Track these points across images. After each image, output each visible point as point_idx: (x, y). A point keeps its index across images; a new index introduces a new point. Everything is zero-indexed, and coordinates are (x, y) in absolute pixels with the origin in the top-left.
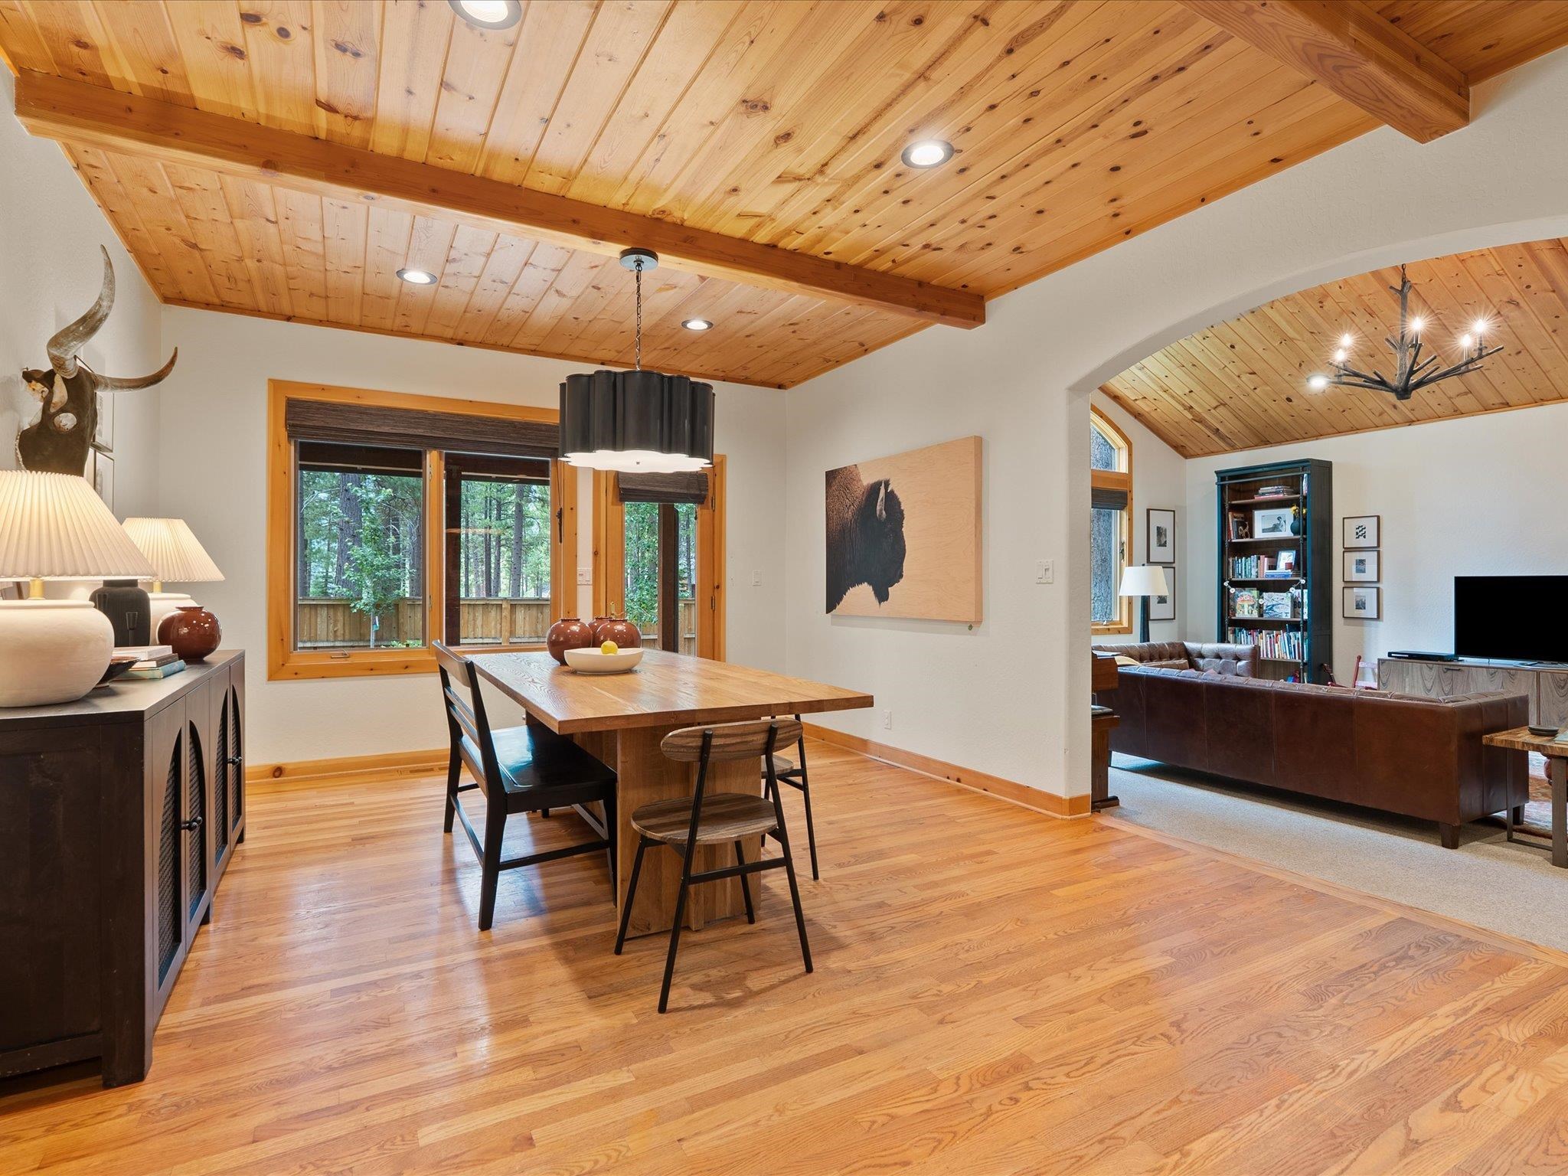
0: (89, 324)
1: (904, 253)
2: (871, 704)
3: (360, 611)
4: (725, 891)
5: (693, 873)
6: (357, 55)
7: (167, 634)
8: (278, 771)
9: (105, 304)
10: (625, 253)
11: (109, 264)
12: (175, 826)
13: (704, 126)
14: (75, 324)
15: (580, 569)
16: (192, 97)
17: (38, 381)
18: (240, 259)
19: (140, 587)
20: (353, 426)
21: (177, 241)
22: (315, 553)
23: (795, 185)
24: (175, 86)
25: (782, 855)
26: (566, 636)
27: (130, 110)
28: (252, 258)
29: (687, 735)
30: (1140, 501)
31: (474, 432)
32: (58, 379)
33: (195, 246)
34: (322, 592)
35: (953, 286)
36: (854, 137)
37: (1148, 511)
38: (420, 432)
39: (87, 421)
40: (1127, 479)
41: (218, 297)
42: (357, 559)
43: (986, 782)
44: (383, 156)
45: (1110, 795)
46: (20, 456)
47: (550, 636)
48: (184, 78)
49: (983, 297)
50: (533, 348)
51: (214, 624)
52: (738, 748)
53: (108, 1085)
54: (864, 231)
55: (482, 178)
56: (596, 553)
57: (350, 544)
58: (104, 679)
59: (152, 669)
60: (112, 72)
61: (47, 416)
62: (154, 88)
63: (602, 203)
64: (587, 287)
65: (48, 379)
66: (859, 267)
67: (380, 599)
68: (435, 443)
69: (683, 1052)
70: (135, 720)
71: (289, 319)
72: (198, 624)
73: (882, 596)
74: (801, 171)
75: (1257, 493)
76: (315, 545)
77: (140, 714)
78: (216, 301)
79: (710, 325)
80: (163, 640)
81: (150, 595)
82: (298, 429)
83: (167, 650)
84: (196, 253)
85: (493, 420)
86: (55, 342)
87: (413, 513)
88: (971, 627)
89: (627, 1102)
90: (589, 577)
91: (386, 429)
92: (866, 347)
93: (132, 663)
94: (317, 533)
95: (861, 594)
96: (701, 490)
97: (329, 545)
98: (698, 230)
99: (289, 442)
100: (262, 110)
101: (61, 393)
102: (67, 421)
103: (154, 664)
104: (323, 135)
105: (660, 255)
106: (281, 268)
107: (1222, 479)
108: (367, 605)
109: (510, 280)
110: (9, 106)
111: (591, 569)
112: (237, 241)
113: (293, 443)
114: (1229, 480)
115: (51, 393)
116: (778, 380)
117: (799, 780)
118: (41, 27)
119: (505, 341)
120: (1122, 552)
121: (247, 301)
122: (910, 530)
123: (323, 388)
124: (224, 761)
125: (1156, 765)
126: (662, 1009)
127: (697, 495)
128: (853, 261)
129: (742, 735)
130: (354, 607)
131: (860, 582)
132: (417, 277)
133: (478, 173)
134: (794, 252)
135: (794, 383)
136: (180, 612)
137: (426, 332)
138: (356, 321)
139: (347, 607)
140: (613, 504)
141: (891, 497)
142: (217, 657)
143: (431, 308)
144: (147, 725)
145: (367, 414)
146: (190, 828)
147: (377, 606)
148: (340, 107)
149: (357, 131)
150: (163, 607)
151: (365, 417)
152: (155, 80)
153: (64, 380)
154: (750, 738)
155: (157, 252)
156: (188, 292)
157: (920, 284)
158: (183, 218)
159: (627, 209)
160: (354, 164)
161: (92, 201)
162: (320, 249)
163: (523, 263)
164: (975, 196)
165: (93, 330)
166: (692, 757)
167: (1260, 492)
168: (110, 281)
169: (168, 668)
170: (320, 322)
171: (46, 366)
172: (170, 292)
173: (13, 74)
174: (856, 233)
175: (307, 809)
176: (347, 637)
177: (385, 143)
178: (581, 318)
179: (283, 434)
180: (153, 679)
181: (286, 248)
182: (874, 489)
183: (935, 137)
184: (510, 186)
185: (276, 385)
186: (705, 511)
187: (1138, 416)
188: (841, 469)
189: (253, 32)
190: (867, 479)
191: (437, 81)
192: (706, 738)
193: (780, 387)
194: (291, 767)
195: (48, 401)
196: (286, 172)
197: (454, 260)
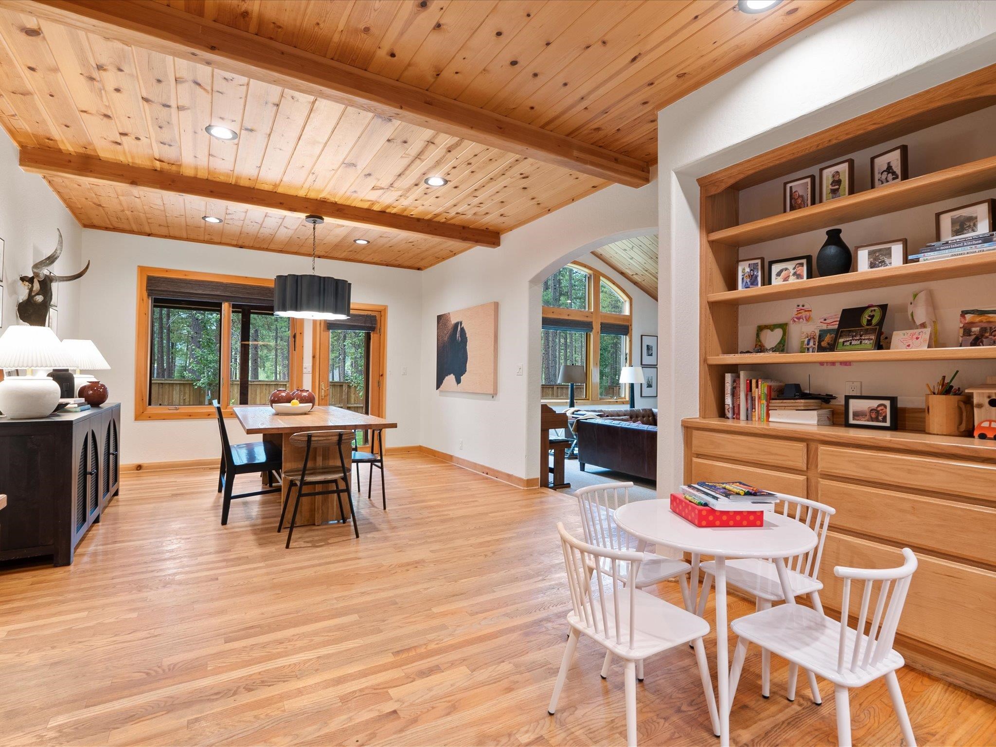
0: (51, 260)
1: (449, 216)
2: (396, 427)
3: (199, 387)
4: (333, 508)
5: (303, 492)
6: (170, 145)
7: (82, 393)
8: (139, 467)
9: (58, 252)
10: (307, 217)
11: (61, 236)
12: (84, 473)
13: (331, 171)
14: (45, 259)
15: (305, 365)
16: (98, 156)
17: (27, 281)
18: (123, 211)
19: (70, 372)
20: (182, 290)
21: (91, 203)
22: (179, 351)
23: (381, 191)
24: (89, 152)
25: (345, 488)
26: (279, 398)
27: (70, 162)
28: (129, 210)
29: (301, 435)
30: (636, 330)
31: (248, 293)
32: (36, 281)
33: (100, 205)
34: (181, 376)
35: (481, 228)
36: (400, 175)
37: (642, 336)
38: (218, 293)
39: (48, 298)
40: (629, 319)
41: (112, 225)
42: (199, 357)
43: (497, 473)
44: (187, 177)
45: (565, 483)
46: (18, 314)
47: (271, 398)
48: (95, 150)
49: (499, 233)
50: (280, 249)
51: (105, 389)
52: (326, 441)
53: (56, 566)
54: (423, 207)
55: (235, 185)
56: (314, 357)
57: (193, 347)
58: (55, 411)
59: (75, 407)
60: (62, 147)
61: (30, 296)
62: (82, 153)
63: (295, 195)
64: (299, 225)
65: (31, 280)
66: (430, 220)
67: (212, 381)
68: (227, 299)
69: (288, 559)
70: (70, 424)
71: (149, 235)
72: (97, 389)
73: (458, 381)
74: (383, 186)
76: (179, 346)
77: (72, 422)
78: (111, 227)
79: (368, 242)
80: (80, 396)
81: (74, 376)
82: (153, 292)
83: (83, 400)
84: (100, 208)
85: (258, 287)
86: (36, 266)
87: (238, 328)
88: (493, 397)
89: (258, 570)
90: (310, 369)
91: (200, 292)
92: (454, 253)
93: (67, 404)
94: (180, 339)
95: (450, 379)
96: (372, 324)
97: (187, 346)
98: (344, 205)
99: (148, 298)
100: (130, 160)
101: (37, 286)
102: (39, 298)
103: (76, 405)
104: (159, 169)
105: (325, 218)
106: (144, 215)
108: (203, 384)
109: (260, 222)
110: (17, 162)
111: (311, 365)
112: (121, 204)
113: (150, 298)
115: (32, 286)
116: (417, 265)
117: (379, 464)
118: (32, 134)
119: (266, 246)
120: (626, 359)
121: (127, 227)
122: (470, 347)
123: (167, 271)
124: (108, 453)
125: (609, 471)
126: (287, 547)
127: (371, 327)
128: (427, 218)
129: (326, 436)
130: (196, 385)
131: (450, 374)
132: (212, 220)
133: (233, 183)
134: (395, 214)
135: (426, 267)
136: (89, 384)
137: (223, 242)
138: (185, 236)
139: (191, 385)
140: (323, 331)
141: (462, 329)
142: (105, 405)
143: (223, 232)
144: (74, 426)
145: (190, 284)
146: (91, 474)
147: (210, 384)
148: (165, 160)
149: (174, 168)
150: (80, 381)
151: (189, 285)
152: (82, 150)
153: (39, 281)
154: (330, 438)
155: (80, 207)
156: (96, 222)
157: (464, 228)
158: (94, 195)
159: (307, 197)
160: (173, 181)
161: (50, 189)
162: (163, 209)
163: (264, 216)
164: (469, 195)
165: (53, 262)
166: (304, 445)
168: (61, 243)
169: (82, 407)
170: (165, 237)
171: (31, 275)
172: (87, 222)
173: (19, 148)
174: (421, 208)
175: (151, 483)
176: (191, 403)
177: (188, 172)
178: (301, 238)
179: (145, 294)
180: (76, 412)
181: (145, 207)
182: (456, 325)
183: (436, 175)
184: (249, 188)
185: (142, 269)
186: (375, 335)
187: (635, 283)
188: (443, 315)
189: (124, 138)
190: (453, 321)
191: (207, 154)
192: (310, 437)
193: (419, 269)
194: (146, 465)
195: (31, 290)
196: (141, 186)
197: (230, 214)
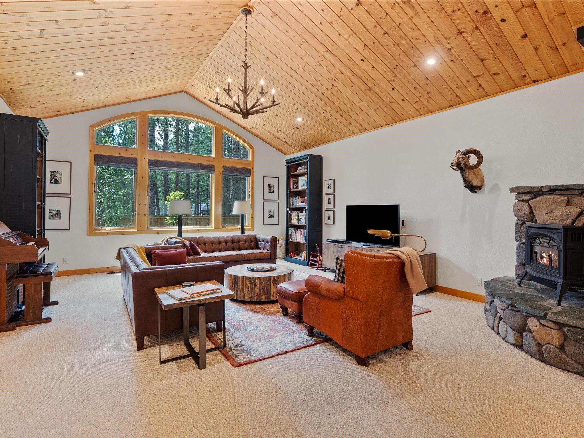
30: (258, 173)
37: (263, 177)
40: (252, 164)
75: (297, 169)
107: (288, 163)
114: (290, 163)
120: (250, 195)
167: (299, 169)
187: (257, 136)
